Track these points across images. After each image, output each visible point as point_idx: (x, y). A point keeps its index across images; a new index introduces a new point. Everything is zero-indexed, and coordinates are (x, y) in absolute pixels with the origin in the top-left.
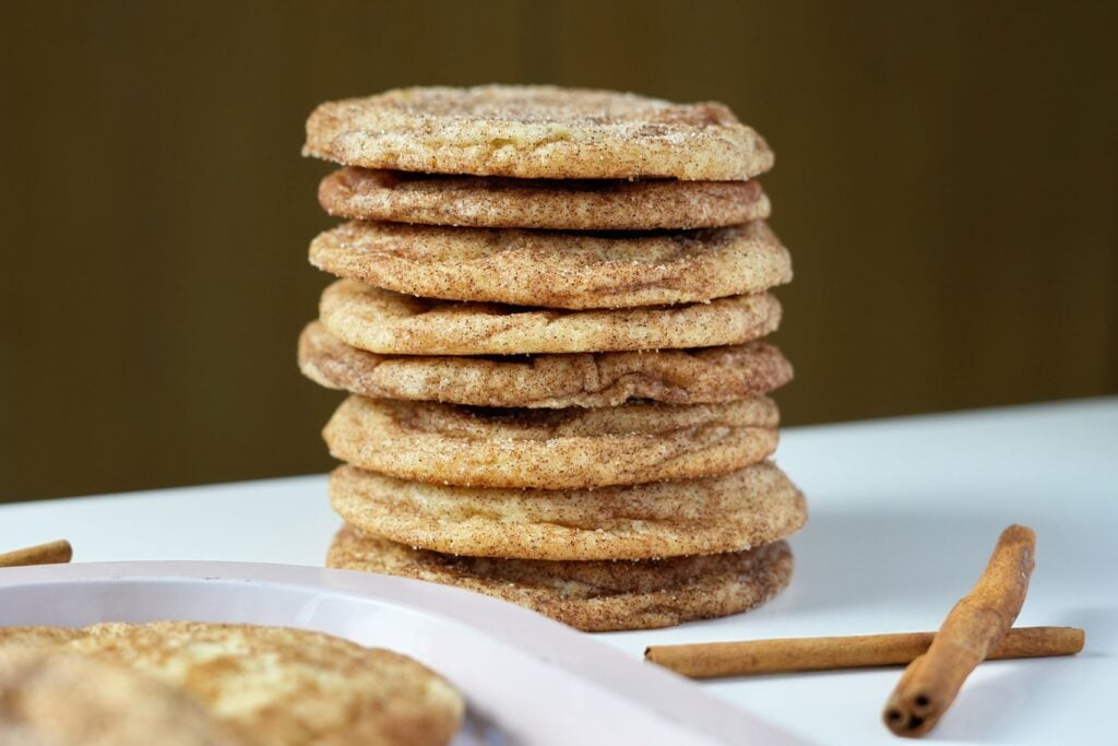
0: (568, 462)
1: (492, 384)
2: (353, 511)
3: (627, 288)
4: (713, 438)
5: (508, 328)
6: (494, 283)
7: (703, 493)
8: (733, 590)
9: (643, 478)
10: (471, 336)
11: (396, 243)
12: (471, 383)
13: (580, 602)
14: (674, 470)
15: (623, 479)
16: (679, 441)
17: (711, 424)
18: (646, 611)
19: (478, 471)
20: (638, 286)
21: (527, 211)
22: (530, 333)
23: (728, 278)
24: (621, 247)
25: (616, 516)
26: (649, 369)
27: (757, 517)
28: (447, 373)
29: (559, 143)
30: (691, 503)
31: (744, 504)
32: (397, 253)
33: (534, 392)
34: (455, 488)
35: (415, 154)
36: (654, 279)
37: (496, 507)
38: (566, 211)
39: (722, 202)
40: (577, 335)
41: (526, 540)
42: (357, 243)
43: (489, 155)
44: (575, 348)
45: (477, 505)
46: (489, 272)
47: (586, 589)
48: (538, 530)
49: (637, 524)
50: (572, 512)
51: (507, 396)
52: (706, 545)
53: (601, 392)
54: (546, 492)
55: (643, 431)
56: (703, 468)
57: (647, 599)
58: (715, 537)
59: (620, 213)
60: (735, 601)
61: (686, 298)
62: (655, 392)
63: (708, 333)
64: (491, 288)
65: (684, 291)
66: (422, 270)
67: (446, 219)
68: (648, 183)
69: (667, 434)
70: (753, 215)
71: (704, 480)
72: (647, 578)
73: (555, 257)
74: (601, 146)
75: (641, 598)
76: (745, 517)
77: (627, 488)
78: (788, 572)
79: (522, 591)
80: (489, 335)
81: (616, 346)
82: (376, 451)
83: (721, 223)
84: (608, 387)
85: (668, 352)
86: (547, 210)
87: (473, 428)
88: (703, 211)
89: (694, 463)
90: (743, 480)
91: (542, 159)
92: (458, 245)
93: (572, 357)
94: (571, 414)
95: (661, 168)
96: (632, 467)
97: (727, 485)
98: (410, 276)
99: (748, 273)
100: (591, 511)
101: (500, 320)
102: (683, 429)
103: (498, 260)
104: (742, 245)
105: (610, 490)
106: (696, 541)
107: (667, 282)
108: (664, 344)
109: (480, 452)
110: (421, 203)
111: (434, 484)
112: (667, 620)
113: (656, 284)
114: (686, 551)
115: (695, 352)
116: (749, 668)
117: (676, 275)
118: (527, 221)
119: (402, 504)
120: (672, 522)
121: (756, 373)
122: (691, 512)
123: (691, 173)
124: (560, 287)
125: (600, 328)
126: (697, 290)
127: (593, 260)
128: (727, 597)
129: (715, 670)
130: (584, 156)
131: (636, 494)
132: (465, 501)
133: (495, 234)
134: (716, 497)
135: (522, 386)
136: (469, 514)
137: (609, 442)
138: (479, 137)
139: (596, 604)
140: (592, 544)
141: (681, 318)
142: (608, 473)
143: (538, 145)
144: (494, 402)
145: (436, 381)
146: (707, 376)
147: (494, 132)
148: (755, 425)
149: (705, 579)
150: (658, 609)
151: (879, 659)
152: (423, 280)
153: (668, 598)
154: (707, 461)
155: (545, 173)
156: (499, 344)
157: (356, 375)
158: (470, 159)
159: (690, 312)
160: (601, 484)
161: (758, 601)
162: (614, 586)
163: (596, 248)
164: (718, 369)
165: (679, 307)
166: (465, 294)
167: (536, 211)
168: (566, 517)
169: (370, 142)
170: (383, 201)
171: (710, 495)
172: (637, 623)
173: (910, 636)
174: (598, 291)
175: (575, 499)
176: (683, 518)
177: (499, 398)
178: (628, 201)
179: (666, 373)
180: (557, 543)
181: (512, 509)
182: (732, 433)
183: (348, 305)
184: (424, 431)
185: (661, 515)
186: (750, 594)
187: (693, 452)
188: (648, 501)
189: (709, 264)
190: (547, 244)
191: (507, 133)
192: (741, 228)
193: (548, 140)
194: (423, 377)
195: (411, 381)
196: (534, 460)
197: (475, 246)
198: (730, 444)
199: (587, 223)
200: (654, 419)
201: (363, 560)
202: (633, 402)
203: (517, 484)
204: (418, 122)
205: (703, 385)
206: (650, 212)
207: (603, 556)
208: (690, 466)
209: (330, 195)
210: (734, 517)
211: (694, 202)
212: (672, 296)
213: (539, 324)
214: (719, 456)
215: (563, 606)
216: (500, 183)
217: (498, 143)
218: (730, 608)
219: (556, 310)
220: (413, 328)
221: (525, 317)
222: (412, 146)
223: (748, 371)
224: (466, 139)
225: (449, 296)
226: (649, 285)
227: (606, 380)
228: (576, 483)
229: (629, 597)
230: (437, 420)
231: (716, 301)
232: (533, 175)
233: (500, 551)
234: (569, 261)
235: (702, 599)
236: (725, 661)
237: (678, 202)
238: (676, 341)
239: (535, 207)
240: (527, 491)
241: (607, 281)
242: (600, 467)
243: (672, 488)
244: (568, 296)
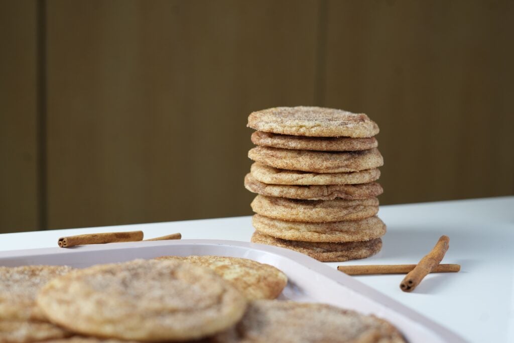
0: (318, 215)
1: (298, 193)
2: (259, 227)
3: (336, 168)
4: (359, 209)
5: (303, 178)
6: (299, 165)
7: (356, 224)
8: (364, 252)
9: (339, 220)
10: (292, 179)
11: (272, 153)
12: (292, 193)
13: (321, 254)
14: (348, 218)
15: (333, 220)
16: (349, 210)
17: (359, 205)
18: (339, 256)
19: (294, 217)
20: (339, 167)
21: (309, 146)
22: (308, 179)
23: (364, 165)
24: (334, 156)
25: (331, 230)
26: (341, 190)
27: (371, 231)
28: (285, 190)
29: (318, 127)
30: (353, 227)
31: (368, 228)
32: (272, 156)
33: (309, 196)
34: (287, 221)
35: (278, 129)
36: (343, 165)
37: (298, 227)
38: (319, 146)
39: (363, 143)
40: (321, 180)
41: (306, 236)
42: (262, 152)
43: (299, 130)
44: (321, 184)
45: (293, 226)
46: (298, 162)
47: (322, 250)
48: (310, 234)
49: (337, 233)
50: (319, 229)
51: (302, 196)
52: (356, 239)
53: (328, 196)
54: (312, 223)
55: (340, 207)
56: (356, 217)
57: (339, 253)
58: (359, 237)
59: (334, 146)
60: (364, 255)
61: (352, 170)
62: (343, 196)
63: (358, 180)
64: (298, 166)
65: (351, 169)
66: (279, 161)
67: (286, 147)
68: (342, 138)
69: (346, 208)
70: (372, 147)
71: (356, 221)
72: (340, 248)
73: (316, 158)
74: (330, 128)
75: (338, 253)
76: (368, 232)
77: (335, 222)
78: (380, 247)
79: (305, 250)
80: (297, 180)
81: (332, 183)
82: (265, 211)
83: (363, 149)
84: (330, 195)
85: (347, 185)
86: (314, 145)
87: (292, 205)
88: (358, 146)
89: (354, 216)
90: (367, 221)
91: (313, 131)
92: (290, 154)
93: (320, 186)
94: (320, 202)
95: (346, 134)
96: (336, 217)
97: (363, 222)
98: (276, 162)
99: (370, 164)
100: (325, 229)
101: (300, 176)
102: (350, 207)
103: (300, 159)
104: (369, 156)
105: (330, 223)
106: (354, 238)
107: (347, 166)
108: (346, 183)
109: (294, 212)
110: (279, 142)
111: (281, 220)
112: (345, 259)
113: (344, 167)
114: (351, 240)
115: (354, 185)
116: (366, 272)
117: (350, 164)
118: (308, 148)
119: (272, 225)
120: (347, 232)
121: (372, 191)
122: (352, 230)
123: (354, 136)
124: (317, 167)
125: (328, 178)
126: (355, 168)
127: (326, 160)
128: (362, 253)
129: (356, 273)
130: (325, 131)
131: (337, 224)
132: (290, 225)
133: (300, 152)
134: (360, 226)
135: (306, 194)
136: (291, 229)
137: (330, 210)
138: (296, 125)
139: (325, 254)
140: (324, 238)
141: (350, 176)
142: (329, 218)
143: (312, 127)
144: (298, 198)
145: (282, 192)
146: (357, 192)
147: (300, 123)
148: (372, 206)
149: (356, 248)
150: (342, 256)
151: (402, 271)
152: (280, 164)
153: (345, 253)
154: (357, 216)
155: (314, 135)
156: (300, 182)
157: (260, 189)
158: (293, 131)
159: (353, 174)
160: (327, 221)
161: (371, 255)
162: (330, 250)
163: (327, 156)
164: (361, 190)
165: (350, 173)
166: (291, 168)
167: (311, 145)
168: (318, 230)
169: (266, 125)
170: (269, 141)
171: (358, 225)
172: (336, 260)
173: (411, 265)
174: (327, 168)
175: (320, 225)
176: (350, 231)
177: (300, 197)
178: (337, 143)
179: (346, 191)
180: (315, 237)
181: (302, 227)
182: (365, 208)
183: (259, 170)
184: (279, 205)
185: (344, 230)
186: (368, 253)
187: (353, 213)
188: (340, 226)
189: (359, 161)
190: (314, 155)
191: (304, 124)
192: (369, 150)
193: (315, 126)
194: (279, 190)
195: (276, 192)
196: (309, 214)
197: (295, 154)
198: (364, 211)
199: (325, 149)
200: (343, 204)
201: (261, 241)
202: (337, 199)
203: (304, 221)
204: (279, 120)
205: (356, 194)
206: (343, 146)
207: (327, 241)
208: (352, 217)
209: (254, 138)
210: (364, 231)
211: (355, 143)
212: (348, 170)
213: (311, 177)
214: (360, 214)
215: (316, 255)
216: (301, 137)
217: (301, 127)
218: (363, 256)
219: (316, 173)
220: (277, 177)
221: (307, 175)
222: (277, 127)
223: (370, 191)
224: (292, 125)
225: (287, 168)
226: (342, 167)
227: (329, 193)
228: (320, 221)
229: (334, 253)
230: (283, 202)
231: (361, 171)
232: (310, 136)
233: (299, 239)
234: (320, 159)
235: (355, 253)
236: (359, 270)
237: (351, 144)
238: (349, 182)
239: (311, 144)
240: (307, 223)
241: (330, 165)
242: (327, 217)
243: (347, 223)
244: (319, 169)
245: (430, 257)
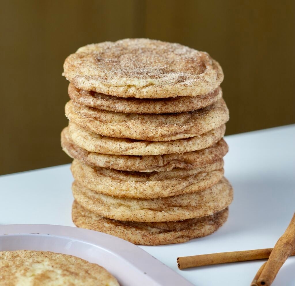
0: (153, 191)
1: (127, 164)
2: (81, 201)
3: (173, 135)
4: (201, 178)
5: (133, 148)
6: (128, 132)
7: (198, 196)
8: (207, 228)
9: (177, 194)
10: (121, 150)
11: (95, 114)
12: (121, 163)
13: (157, 235)
14: (188, 191)
15: (171, 195)
16: (190, 181)
17: (201, 173)
18: (178, 237)
19: (123, 193)
20: (176, 134)
21: (139, 109)
22: (141, 149)
23: (206, 128)
24: (171, 118)
25: (169, 206)
26: (180, 158)
27: (216, 204)
28: (113, 160)
29: (150, 87)
30: (194, 201)
31: (212, 199)
32: (95, 118)
33: (142, 168)
34: (116, 197)
35: (102, 89)
36: (181, 131)
37: (129, 203)
38: (152, 109)
39: (205, 100)
40: (156, 150)
41: (139, 216)
43: (127, 90)
44: (155, 154)
45: (123, 203)
46: (127, 128)
47: (159, 230)
48: (143, 212)
49: (175, 209)
50: (154, 206)
51: (133, 168)
52: (198, 215)
53: (164, 166)
54: (145, 199)
55: (177, 177)
56: (198, 189)
57: (179, 234)
58: (201, 212)
59: (170, 108)
60: (208, 232)
61: (192, 136)
62: (182, 166)
63: (200, 146)
64: (127, 134)
65: (192, 134)
66: (104, 127)
67: (112, 110)
68: (179, 98)
69: (185, 178)
70: (216, 100)
71: (198, 193)
72: (179, 226)
73: (149, 123)
74: (164, 88)
75: (177, 233)
76: (211, 204)
77: (171, 197)
78: (226, 218)
79: (138, 232)
80: (127, 150)
81: (169, 153)
82: (89, 183)
83: (205, 107)
84: (166, 165)
85: (186, 153)
86: (146, 109)
87: (121, 177)
88: (199, 104)
89: (195, 188)
90: (211, 190)
91: (145, 93)
92: (116, 117)
93: (155, 157)
94: (154, 173)
95: (184, 93)
96: (174, 191)
97: (206, 192)
98: (100, 129)
99: (213, 124)
100: (160, 205)
101: (130, 145)
102: (191, 176)
103: (129, 123)
104: (212, 114)
105: (167, 198)
106: (195, 214)
107: (186, 132)
108: (185, 151)
109: (124, 186)
110: (104, 104)
111: (108, 195)
112: (185, 240)
113: (182, 133)
114: (192, 217)
115: (196, 152)
116: (211, 263)
117: (189, 129)
118: (139, 112)
119: (97, 200)
120: (187, 207)
121: (216, 155)
122: (193, 204)
123: (194, 94)
124: (151, 135)
125: (163, 148)
126: (196, 133)
127: (161, 125)
128: (205, 231)
130: (159, 92)
131: (175, 199)
132: (119, 201)
133: (129, 115)
134: (202, 197)
135: (138, 165)
136: (120, 205)
137: (166, 182)
138: (124, 84)
139: (162, 236)
140: (161, 216)
141: (190, 142)
142: (166, 193)
143: (143, 87)
144: (128, 170)
145: (109, 162)
146: (199, 159)
147: (129, 83)
148: (216, 170)
149: (198, 225)
150: (182, 237)
152: (105, 130)
153: (185, 233)
154: (199, 187)
155: (145, 97)
156: (130, 152)
157: (82, 157)
158: (120, 92)
159: (194, 140)
160: (164, 197)
161: (216, 229)
162: (168, 229)
163: (162, 119)
164: (203, 156)
165: (190, 139)
166: (119, 136)
167: (142, 109)
168: (152, 207)
169: (86, 82)
170: (91, 101)
171: (200, 197)
172: (175, 242)
174: (163, 136)
175: (155, 201)
176: (191, 206)
177: (130, 168)
178: (173, 104)
179: (185, 159)
180: (148, 216)
181: (134, 204)
182: (208, 175)
183: (79, 131)
184: (105, 176)
185: (184, 205)
186: (213, 228)
187: (194, 184)
188: (179, 201)
189: (200, 123)
190: (146, 118)
191: (133, 83)
192: (212, 107)
193: (147, 86)
194: (105, 161)
195: (101, 161)
196: (141, 190)
197: (122, 118)
198: (207, 179)
199: (160, 112)
200: (181, 173)
201: (84, 216)
202: (175, 169)
203: (136, 197)
204: (103, 74)
205: (198, 163)
206: (181, 107)
207: (164, 221)
208: (193, 189)
210: (208, 205)
211: (195, 102)
212: (187, 136)
213: (143, 147)
214: (203, 184)
215: (151, 237)
216: (131, 99)
217: (130, 86)
218: (206, 234)
219: (149, 141)
220: (101, 145)
221: (138, 144)
222: (101, 86)
223: (213, 155)
224: (119, 84)
225: (113, 136)
226: (180, 133)
227: (166, 163)
228: (155, 197)
229: (172, 233)
230: (108, 173)
231: (203, 135)
232: (141, 98)
233: (131, 219)
234: (154, 124)
235: (197, 232)
237: (190, 103)
238: (189, 150)
239: (142, 107)
240: (139, 199)
241: (166, 133)
242: (163, 192)
243: (187, 195)
244: (153, 138)
245: (284, 241)
